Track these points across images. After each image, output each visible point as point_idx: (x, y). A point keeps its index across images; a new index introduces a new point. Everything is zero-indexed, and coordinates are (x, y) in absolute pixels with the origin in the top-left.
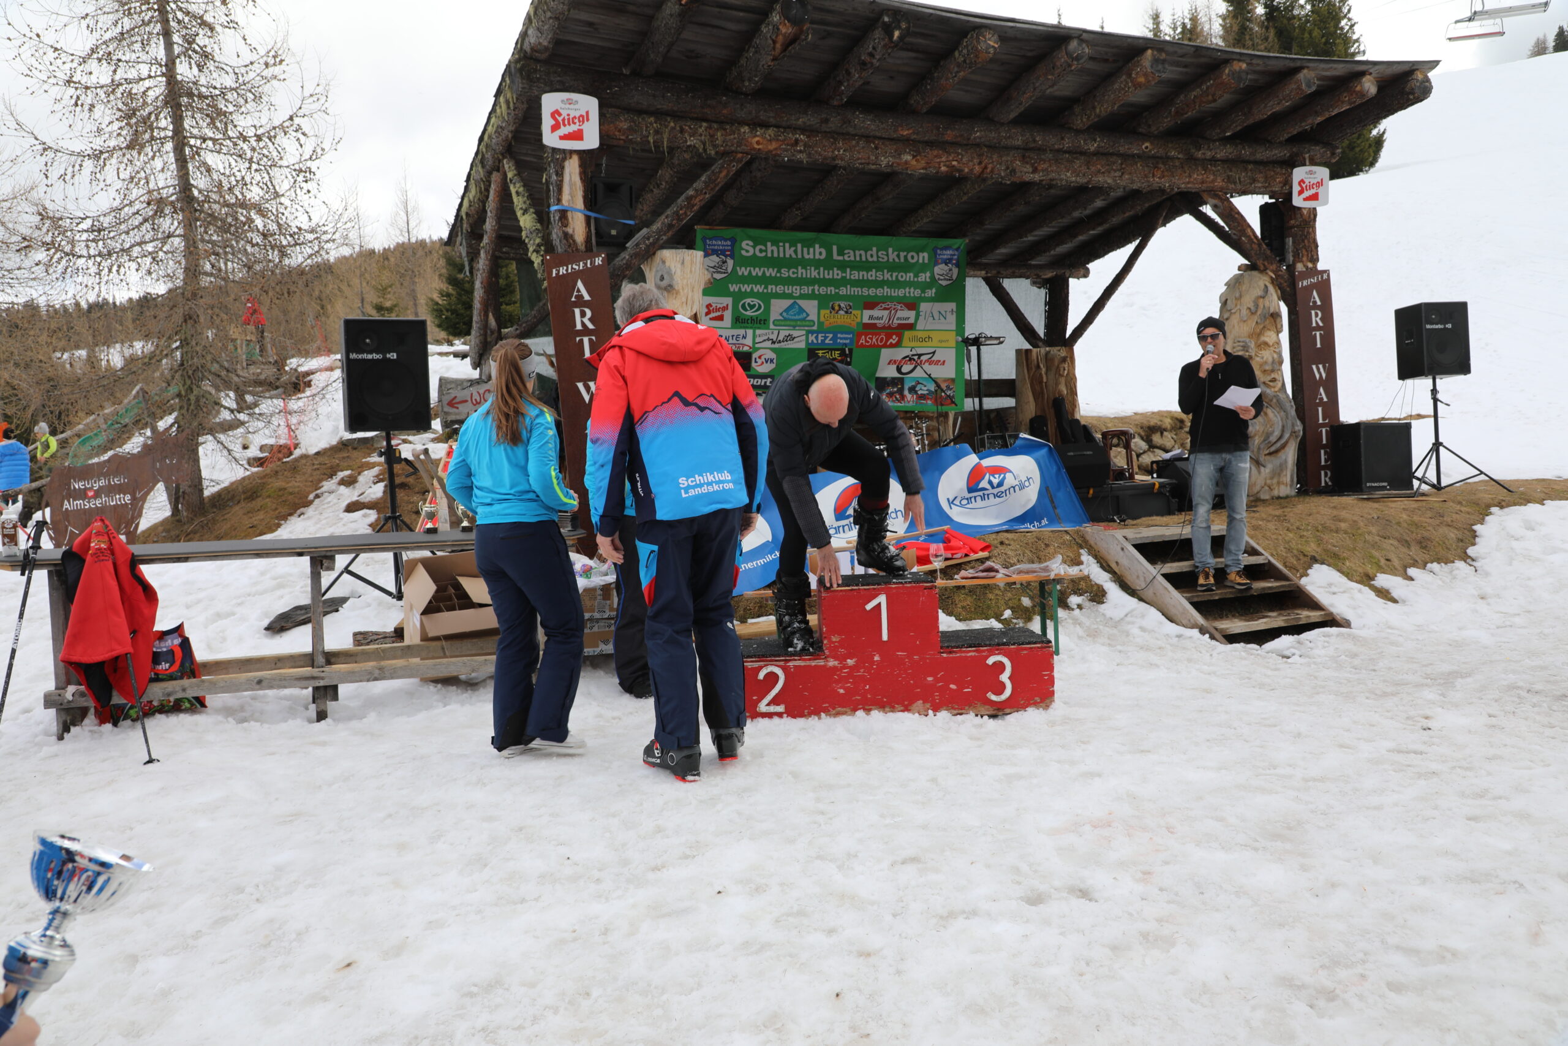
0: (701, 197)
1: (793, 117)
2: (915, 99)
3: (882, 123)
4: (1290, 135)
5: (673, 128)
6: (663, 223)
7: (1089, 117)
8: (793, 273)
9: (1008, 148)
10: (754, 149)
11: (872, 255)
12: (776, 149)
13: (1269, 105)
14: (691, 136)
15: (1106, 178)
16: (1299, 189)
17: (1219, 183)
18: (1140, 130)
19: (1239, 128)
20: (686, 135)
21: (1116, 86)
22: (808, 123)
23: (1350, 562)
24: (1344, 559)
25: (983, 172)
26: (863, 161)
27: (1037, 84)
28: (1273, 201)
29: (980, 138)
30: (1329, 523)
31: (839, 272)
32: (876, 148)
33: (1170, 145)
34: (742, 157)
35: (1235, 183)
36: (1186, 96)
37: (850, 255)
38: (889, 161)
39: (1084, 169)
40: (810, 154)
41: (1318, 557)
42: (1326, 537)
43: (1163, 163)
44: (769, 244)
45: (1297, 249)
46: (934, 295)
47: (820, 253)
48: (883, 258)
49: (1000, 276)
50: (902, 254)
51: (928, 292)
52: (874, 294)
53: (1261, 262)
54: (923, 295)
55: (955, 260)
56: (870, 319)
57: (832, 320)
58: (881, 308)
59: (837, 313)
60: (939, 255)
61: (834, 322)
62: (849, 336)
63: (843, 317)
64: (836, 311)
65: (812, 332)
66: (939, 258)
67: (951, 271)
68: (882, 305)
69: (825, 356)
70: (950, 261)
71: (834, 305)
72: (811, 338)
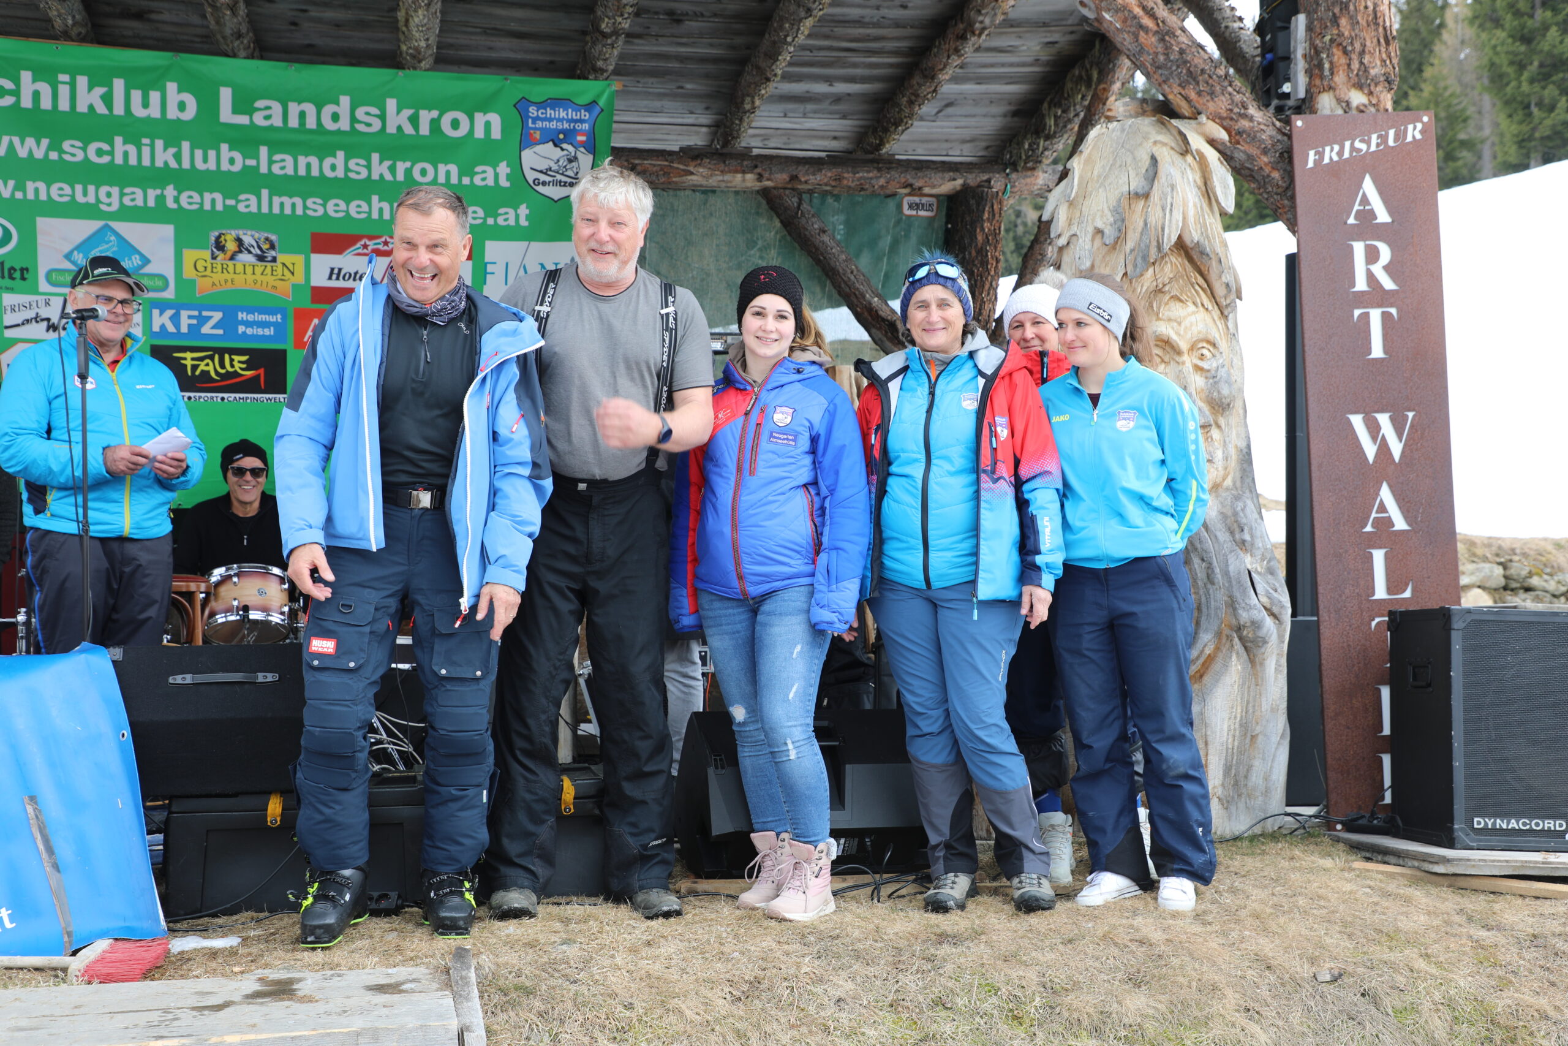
8: (100, 152)
11: (338, 115)
31: (237, 155)
37: (269, 114)
44: (26, 76)
45: (1315, 49)
46: (524, 222)
47: (182, 106)
48: (369, 125)
49: (799, 187)
50: (426, 117)
51: (506, 213)
52: (341, 215)
53: (1177, 89)
54: (490, 221)
55: (583, 135)
56: (334, 277)
57: (218, 277)
58: (365, 251)
59: (232, 258)
60: (535, 120)
61: (226, 281)
62: (272, 319)
63: (249, 270)
64: (229, 254)
65: (163, 306)
66: (535, 129)
67: (573, 164)
68: (368, 243)
69: (202, 367)
70: (568, 136)
71: (222, 239)
72: (160, 320)
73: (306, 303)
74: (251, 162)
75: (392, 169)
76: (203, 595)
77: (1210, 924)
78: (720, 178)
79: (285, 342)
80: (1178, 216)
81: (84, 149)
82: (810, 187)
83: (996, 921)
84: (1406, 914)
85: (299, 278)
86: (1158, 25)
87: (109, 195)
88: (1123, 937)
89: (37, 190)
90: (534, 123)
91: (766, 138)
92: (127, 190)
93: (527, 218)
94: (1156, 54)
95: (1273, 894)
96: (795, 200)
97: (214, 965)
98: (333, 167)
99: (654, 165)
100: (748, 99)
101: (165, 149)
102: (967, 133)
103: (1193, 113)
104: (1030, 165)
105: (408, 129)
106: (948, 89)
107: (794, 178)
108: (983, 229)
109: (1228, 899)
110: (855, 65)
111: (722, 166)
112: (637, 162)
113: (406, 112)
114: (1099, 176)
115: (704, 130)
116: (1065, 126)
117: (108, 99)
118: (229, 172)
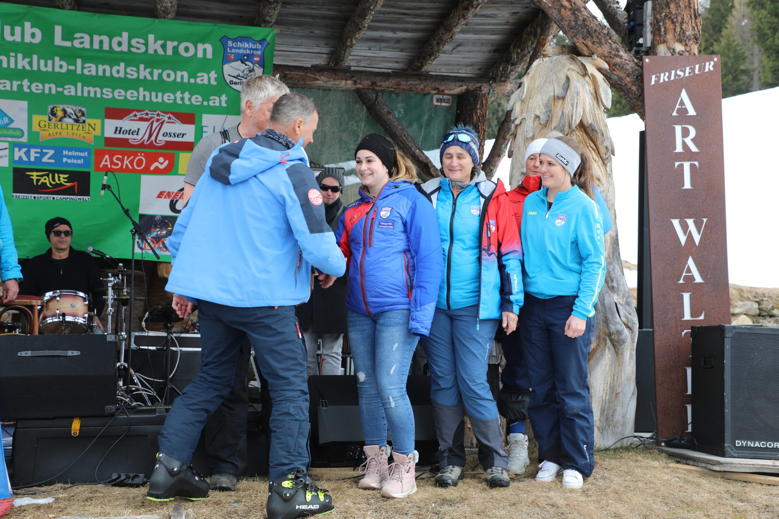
11: (121, 43)
31: (64, 64)
37: (83, 41)
45: (657, 19)
46: (224, 104)
47: (33, 35)
48: (138, 49)
49: (377, 88)
50: (170, 45)
51: (215, 99)
52: (122, 98)
53: (581, 40)
54: (205, 103)
55: (257, 57)
56: (118, 132)
57: (52, 131)
58: (135, 118)
59: (60, 120)
60: (231, 48)
61: (57, 133)
62: (82, 154)
63: (70, 127)
64: (59, 118)
65: (20, 146)
66: (231, 53)
67: (252, 73)
68: (137, 114)
69: (42, 180)
70: (250, 57)
71: (55, 110)
72: (19, 154)
73: (102, 146)
74: (72, 68)
75: (151, 74)
76: (39, 307)
77: (590, 496)
78: (333, 82)
79: (89, 167)
80: (580, 110)
82: (382, 89)
83: (474, 493)
84: (698, 493)
85: (98, 132)
86: (571, 5)
88: (542, 502)
90: (230, 50)
91: (359, 61)
93: (226, 102)
94: (570, 21)
95: (626, 480)
96: (374, 95)
97: (39, 513)
98: (118, 72)
99: (297, 75)
100: (349, 40)
101: (23, 59)
102: (468, 61)
103: (590, 54)
104: (503, 79)
105: (161, 52)
106: (459, 37)
107: (374, 83)
108: (476, 114)
109: (601, 483)
110: (408, 23)
111: (334, 76)
112: (287, 72)
113: (160, 42)
114: (538, 87)
115: (325, 56)
116: (522, 59)
118: (60, 72)
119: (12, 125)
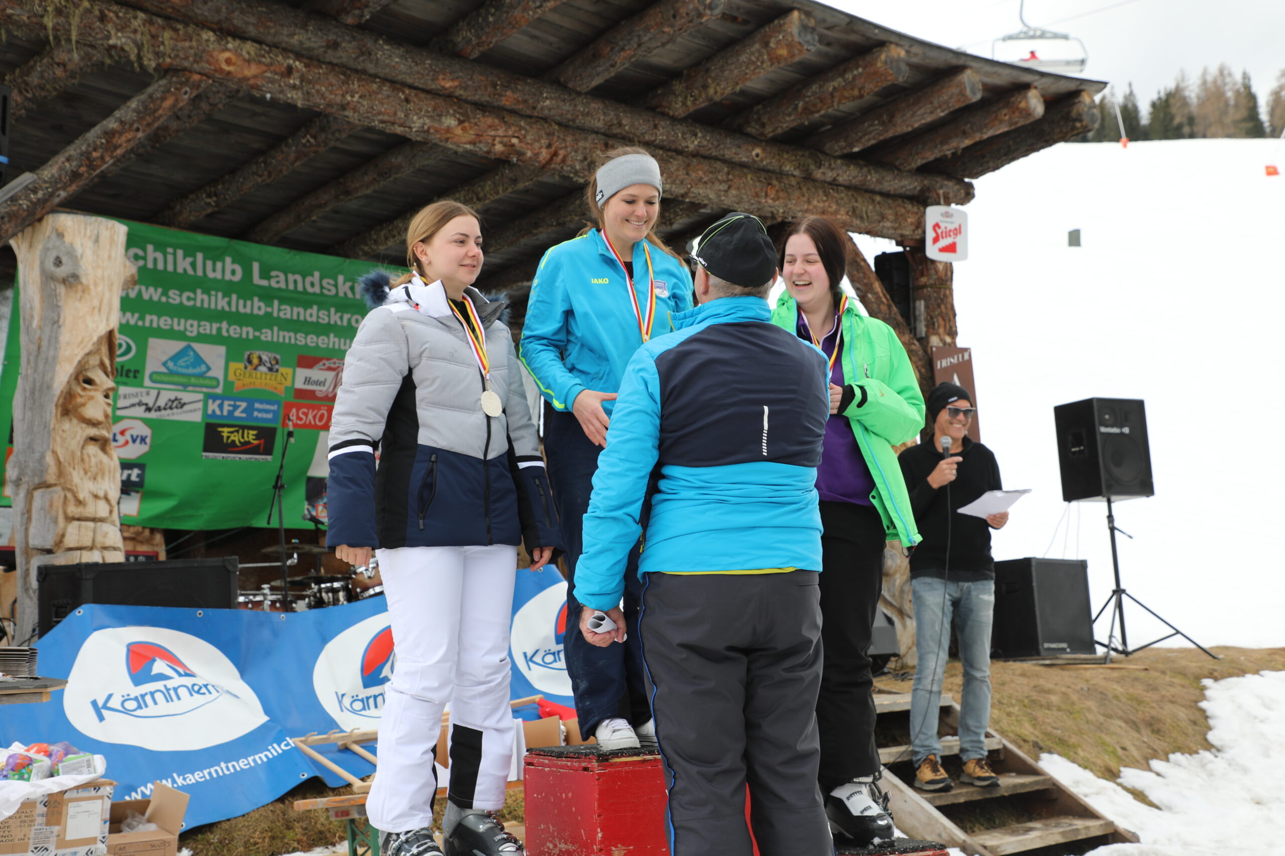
0: (130, 135)
1: (285, 31)
2: (464, 37)
3: (417, 64)
4: (924, 161)
5: (88, 11)
6: (61, 169)
7: (696, 99)
8: (189, 299)
9: (582, 130)
10: (221, 71)
11: (313, 283)
12: (255, 77)
13: (919, 112)
14: (118, 30)
15: (709, 191)
16: (934, 235)
17: (842, 216)
18: (749, 130)
19: (873, 142)
20: (110, 27)
21: (744, 58)
22: (308, 44)
23: (1083, 750)
24: (1074, 747)
25: (551, 159)
26: (386, 118)
27: (645, 39)
28: (900, 249)
29: (550, 110)
30: (1035, 695)
31: (262, 305)
32: (407, 100)
33: (785, 156)
34: (200, 81)
35: (862, 218)
36: (821, 87)
37: (278, 281)
38: (424, 124)
39: (681, 173)
40: (308, 93)
41: (1041, 744)
42: (1040, 714)
43: (779, 180)
44: (150, 248)
45: (931, 316)
47: (233, 272)
48: (330, 291)
52: (314, 345)
56: (307, 382)
58: (324, 367)
61: (250, 383)
62: (272, 408)
63: (263, 377)
64: (254, 366)
65: (214, 397)
68: (326, 362)
69: (232, 438)
71: (251, 357)
72: (213, 406)
73: (291, 399)
74: (269, 310)
75: (341, 318)
79: (276, 421)
81: (180, 296)
87: (192, 326)
89: (151, 321)
92: (202, 323)
98: (311, 315)
101: (224, 297)
105: (350, 295)
113: (348, 285)
117: (193, 265)
118: (258, 315)
119: (210, 374)
